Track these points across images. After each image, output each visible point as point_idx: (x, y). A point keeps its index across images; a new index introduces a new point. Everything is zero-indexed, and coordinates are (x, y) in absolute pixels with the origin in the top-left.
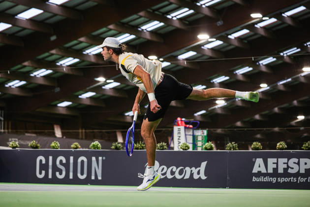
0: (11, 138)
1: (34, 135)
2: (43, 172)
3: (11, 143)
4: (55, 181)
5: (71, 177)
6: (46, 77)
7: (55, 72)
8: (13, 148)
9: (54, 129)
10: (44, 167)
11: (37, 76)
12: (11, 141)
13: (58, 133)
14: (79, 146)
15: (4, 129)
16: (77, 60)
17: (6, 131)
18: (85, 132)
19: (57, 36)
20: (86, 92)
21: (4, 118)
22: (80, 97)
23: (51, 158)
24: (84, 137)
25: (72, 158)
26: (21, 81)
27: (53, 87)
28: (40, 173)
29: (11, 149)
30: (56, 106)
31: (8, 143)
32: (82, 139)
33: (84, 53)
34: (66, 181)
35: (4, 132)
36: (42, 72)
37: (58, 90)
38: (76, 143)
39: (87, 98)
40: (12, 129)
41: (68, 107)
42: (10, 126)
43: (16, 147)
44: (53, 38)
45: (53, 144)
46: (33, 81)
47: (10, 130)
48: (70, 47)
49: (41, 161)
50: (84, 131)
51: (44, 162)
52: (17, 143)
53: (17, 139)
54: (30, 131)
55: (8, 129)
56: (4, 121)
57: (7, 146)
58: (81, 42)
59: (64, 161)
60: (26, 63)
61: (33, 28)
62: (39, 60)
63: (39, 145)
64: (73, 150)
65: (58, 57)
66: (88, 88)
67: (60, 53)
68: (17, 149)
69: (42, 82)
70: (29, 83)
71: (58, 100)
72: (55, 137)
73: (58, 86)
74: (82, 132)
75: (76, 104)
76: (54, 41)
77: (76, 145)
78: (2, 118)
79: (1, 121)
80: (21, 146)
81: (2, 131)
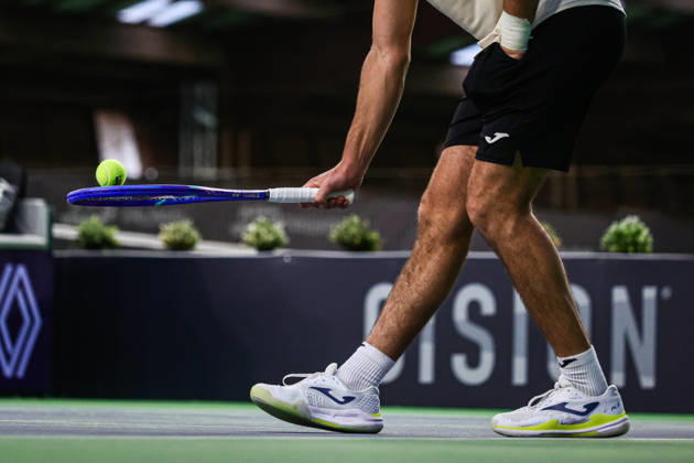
3: (252, 228)
4: (448, 394)
5: (520, 376)
8: (264, 247)
12: (250, 220)
15: (218, 165)
17: (227, 173)
21: (219, 116)
29: (251, 252)
30: (444, 60)
31: (236, 229)
32: (564, 207)
34: (497, 395)
42: (244, 154)
43: (276, 244)
50: (572, 173)
52: (279, 228)
55: (235, 164)
56: (219, 129)
57: (236, 240)
59: (488, 307)
63: (374, 236)
68: (278, 252)
78: (207, 119)
79: (202, 129)
80: (297, 240)
81: (211, 171)
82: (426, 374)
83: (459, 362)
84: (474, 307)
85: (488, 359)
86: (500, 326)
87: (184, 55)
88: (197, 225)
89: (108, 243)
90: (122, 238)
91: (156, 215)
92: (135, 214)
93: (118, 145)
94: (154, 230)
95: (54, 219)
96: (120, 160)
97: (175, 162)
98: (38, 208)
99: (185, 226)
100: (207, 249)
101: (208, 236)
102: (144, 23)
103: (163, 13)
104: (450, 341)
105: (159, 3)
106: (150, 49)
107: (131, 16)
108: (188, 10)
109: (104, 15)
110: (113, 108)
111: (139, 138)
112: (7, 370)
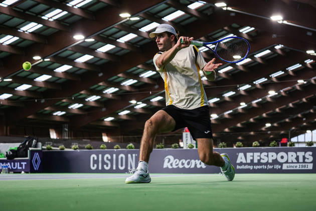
0: (73, 142)
1: (89, 140)
2: (96, 165)
3: (73, 146)
4: (103, 171)
5: (114, 168)
6: (96, 101)
7: (102, 98)
8: (75, 149)
9: (102, 136)
10: (96, 162)
11: (91, 101)
13: (105, 139)
14: (119, 147)
15: (68, 137)
16: (117, 89)
17: (70, 138)
18: (124, 138)
19: (103, 73)
20: (123, 111)
21: (68, 129)
22: (119, 114)
23: (100, 156)
24: (122, 141)
25: (114, 156)
26: (79, 104)
27: (101, 108)
28: (94, 166)
29: (73, 150)
30: (103, 120)
31: (71, 146)
32: (121, 142)
33: (122, 84)
34: (111, 171)
35: (68, 139)
36: (94, 98)
37: (104, 109)
38: (117, 145)
39: (124, 115)
40: (74, 136)
41: (112, 121)
43: (77, 149)
44: (101, 75)
45: (102, 146)
46: (88, 104)
47: (72, 138)
48: (112, 81)
49: (94, 158)
50: (122, 137)
51: (96, 158)
52: (77, 146)
53: (77, 144)
54: (86, 138)
55: (71, 136)
56: (68, 131)
57: (71, 148)
58: (119, 77)
59: (110, 158)
60: (82, 92)
61: (87, 68)
62: (92, 90)
63: (92, 147)
64: (115, 150)
65: (104, 87)
66: (124, 108)
67: (105, 85)
69: (93, 104)
70: (85, 105)
71: (105, 116)
72: (103, 141)
73: (104, 107)
74: (121, 138)
75: (116, 119)
76: (101, 77)
77: (117, 147)
78: (67, 130)
79: (66, 131)
80: (80, 148)
81: (67, 138)
82: (100, 168)
83: (105, 166)
84: (107, 158)
85: (109, 166)
86: (111, 161)
87: (63, 120)
88: (65, 146)
89: (51, 149)
90: (53, 148)
91: (59, 144)
92: (55, 144)
93: (53, 134)
94: (58, 147)
95: (43, 145)
96: (53, 135)
97: (62, 136)
98: (40, 144)
99: (63, 146)
100: (66, 150)
101: (66, 148)
102: (57, 115)
103: (59, 113)
104: (104, 163)
105: (59, 112)
106: (58, 119)
107: (55, 114)
108: (64, 113)
109: (50, 114)
110: (52, 128)
111: (56, 132)
112: (35, 169)
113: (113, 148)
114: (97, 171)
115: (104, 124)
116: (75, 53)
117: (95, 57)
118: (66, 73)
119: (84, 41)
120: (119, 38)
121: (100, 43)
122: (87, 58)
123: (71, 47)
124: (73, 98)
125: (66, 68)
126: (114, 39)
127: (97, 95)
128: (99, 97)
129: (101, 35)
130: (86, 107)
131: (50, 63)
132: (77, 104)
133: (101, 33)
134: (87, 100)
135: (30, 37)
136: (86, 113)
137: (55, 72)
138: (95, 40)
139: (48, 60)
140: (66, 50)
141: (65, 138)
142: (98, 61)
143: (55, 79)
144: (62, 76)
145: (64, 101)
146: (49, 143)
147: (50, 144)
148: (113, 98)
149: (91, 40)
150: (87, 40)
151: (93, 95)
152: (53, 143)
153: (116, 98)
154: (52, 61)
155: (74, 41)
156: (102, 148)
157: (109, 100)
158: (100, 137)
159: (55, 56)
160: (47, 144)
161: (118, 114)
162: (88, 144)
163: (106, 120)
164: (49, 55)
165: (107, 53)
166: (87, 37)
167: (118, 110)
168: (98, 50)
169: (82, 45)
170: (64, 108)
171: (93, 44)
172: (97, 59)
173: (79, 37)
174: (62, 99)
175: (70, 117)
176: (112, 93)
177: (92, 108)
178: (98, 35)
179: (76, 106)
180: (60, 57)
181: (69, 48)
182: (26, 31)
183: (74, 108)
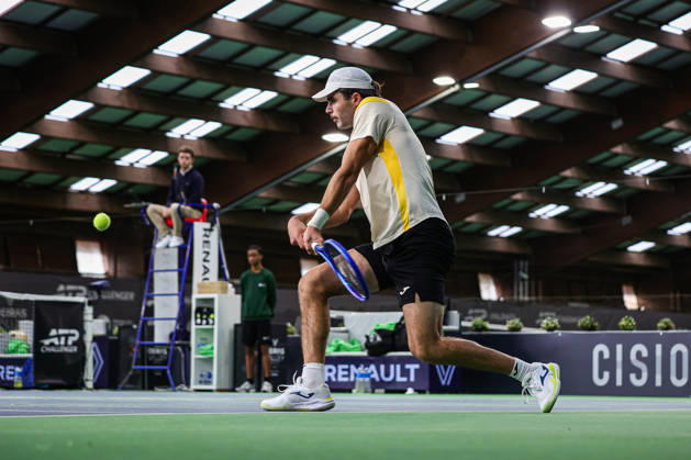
0: (545, 311)
1: (586, 306)
2: (606, 375)
3: (545, 321)
4: (628, 390)
5: (658, 382)
6: (605, 197)
7: (622, 187)
8: (550, 329)
9: (621, 294)
10: (608, 365)
11: (589, 196)
12: (544, 318)
13: (631, 301)
14: (672, 325)
15: (530, 295)
16: (662, 164)
17: (533, 298)
18: (681, 298)
19: (624, 120)
20: (681, 223)
21: (529, 274)
22: (670, 232)
23: (619, 348)
24: (679, 308)
25: (659, 348)
26: (559, 205)
27: (616, 216)
28: (601, 376)
29: (545, 332)
30: (625, 250)
31: (538, 321)
32: (675, 311)
33: (676, 150)
34: (649, 391)
35: (530, 302)
36: (597, 189)
37: (627, 220)
38: (667, 320)
39: (683, 234)
40: (544, 295)
41: (647, 252)
42: (540, 291)
43: (555, 328)
44: (617, 124)
45: (623, 322)
46: (580, 205)
47: (540, 298)
48: (649, 140)
49: (601, 354)
50: (678, 295)
51: (607, 355)
52: (556, 321)
53: (553, 314)
54: (579, 298)
55: (537, 295)
56: (530, 279)
57: (538, 326)
58: (669, 130)
59: (645, 353)
60: (568, 173)
61: (580, 107)
62: (593, 165)
63: (596, 324)
64: (661, 333)
65: (626, 158)
66: (684, 216)
67: (630, 152)
68: (556, 331)
69: (597, 206)
70: (574, 209)
71: (629, 239)
72: (625, 308)
73: (628, 214)
74: (675, 298)
75: (661, 247)
76: (620, 129)
77: (666, 323)
78: (525, 276)
79: (523, 280)
80: (564, 327)
81: (526, 298)
82: (619, 382)
83: (633, 377)
84: (639, 354)
85: (645, 375)
86: (650, 361)
87: (515, 249)
88: (522, 321)
89: (484, 329)
90: (490, 326)
91: (504, 316)
92: (495, 316)
93: (488, 288)
94: (504, 323)
95: (461, 319)
96: (489, 291)
97: (512, 295)
98: (455, 314)
99: (517, 321)
100: (526, 331)
101: (526, 326)
102: (497, 236)
103: (505, 231)
104: (629, 368)
105: (504, 228)
106: (501, 247)
107: (493, 233)
108: (516, 230)
109: (481, 233)
110: (485, 272)
111: (496, 284)
112: (443, 382)
113: (656, 328)
114: (610, 390)
115: (627, 262)
116: (548, 64)
117: (600, 74)
118: (522, 120)
119: (572, 33)
120: (667, 23)
121: (615, 38)
122: (579, 78)
123: (537, 50)
124: (544, 190)
125: (522, 106)
126: (655, 25)
127: (607, 182)
128: (612, 187)
129: (618, 15)
130: (576, 215)
131: (479, 94)
132: (552, 206)
133: (619, 10)
134: (579, 194)
135: (423, 25)
136: (578, 230)
137: (494, 118)
138: (601, 29)
139: (475, 85)
140: (523, 58)
141: (521, 298)
142: (610, 86)
143: (493, 137)
144: (512, 130)
145: (518, 196)
146: (477, 311)
147: (480, 315)
148: (652, 188)
149: (591, 29)
150: (580, 30)
151: (595, 181)
152: (489, 312)
153: (660, 189)
154: (484, 87)
155: (545, 33)
156: (624, 328)
157: (642, 194)
158: (617, 297)
159: (490, 74)
160: (474, 315)
161: (665, 231)
162: (583, 315)
163: (631, 248)
164: (475, 75)
165: (635, 64)
166: (579, 21)
167: (666, 221)
168: (610, 55)
169: (564, 42)
170: (519, 216)
171: (595, 38)
172: (607, 81)
173: (557, 23)
174: (514, 193)
175: (533, 240)
176: (650, 175)
177: (594, 216)
178: (611, 14)
179: (549, 211)
180: (505, 77)
181: (531, 51)
182: (415, 9)
183: (545, 217)
